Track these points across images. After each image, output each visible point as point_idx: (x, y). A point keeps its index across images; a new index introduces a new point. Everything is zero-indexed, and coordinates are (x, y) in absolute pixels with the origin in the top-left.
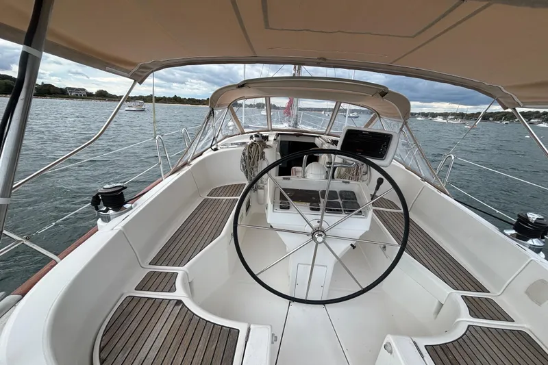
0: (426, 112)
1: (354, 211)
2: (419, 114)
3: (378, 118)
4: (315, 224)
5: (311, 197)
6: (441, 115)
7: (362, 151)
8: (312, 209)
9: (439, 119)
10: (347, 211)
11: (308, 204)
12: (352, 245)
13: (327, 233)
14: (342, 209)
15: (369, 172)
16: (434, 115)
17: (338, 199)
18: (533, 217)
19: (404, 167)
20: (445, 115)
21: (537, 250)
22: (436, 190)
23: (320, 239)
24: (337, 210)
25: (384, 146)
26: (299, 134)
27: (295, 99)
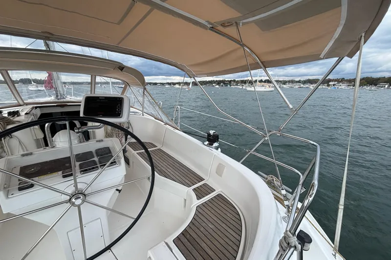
0: (170, 82)
1: (105, 164)
2: (166, 83)
3: (128, 87)
4: (71, 190)
5: (65, 165)
6: (177, 83)
7: (102, 113)
8: (64, 177)
9: (177, 86)
10: (102, 166)
11: (60, 173)
12: (117, 190)
13: (86, 193)
14: (99, 165)
15: (130, 127)
16: (174, 84)
17: (94, 157)
18: (212, 132)
19: (153, 119)
20: (179, 83)
21: (217, 148)
22: (172, 129)
23: (78, 202)
24: (93, 168)
25: (119, 107)
26: (63, 105)
27: (54, 74)
